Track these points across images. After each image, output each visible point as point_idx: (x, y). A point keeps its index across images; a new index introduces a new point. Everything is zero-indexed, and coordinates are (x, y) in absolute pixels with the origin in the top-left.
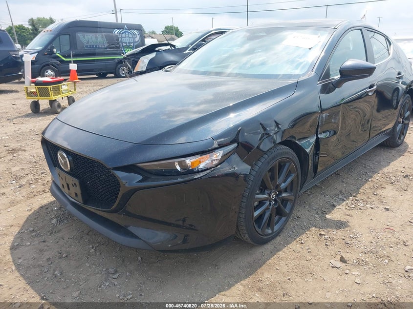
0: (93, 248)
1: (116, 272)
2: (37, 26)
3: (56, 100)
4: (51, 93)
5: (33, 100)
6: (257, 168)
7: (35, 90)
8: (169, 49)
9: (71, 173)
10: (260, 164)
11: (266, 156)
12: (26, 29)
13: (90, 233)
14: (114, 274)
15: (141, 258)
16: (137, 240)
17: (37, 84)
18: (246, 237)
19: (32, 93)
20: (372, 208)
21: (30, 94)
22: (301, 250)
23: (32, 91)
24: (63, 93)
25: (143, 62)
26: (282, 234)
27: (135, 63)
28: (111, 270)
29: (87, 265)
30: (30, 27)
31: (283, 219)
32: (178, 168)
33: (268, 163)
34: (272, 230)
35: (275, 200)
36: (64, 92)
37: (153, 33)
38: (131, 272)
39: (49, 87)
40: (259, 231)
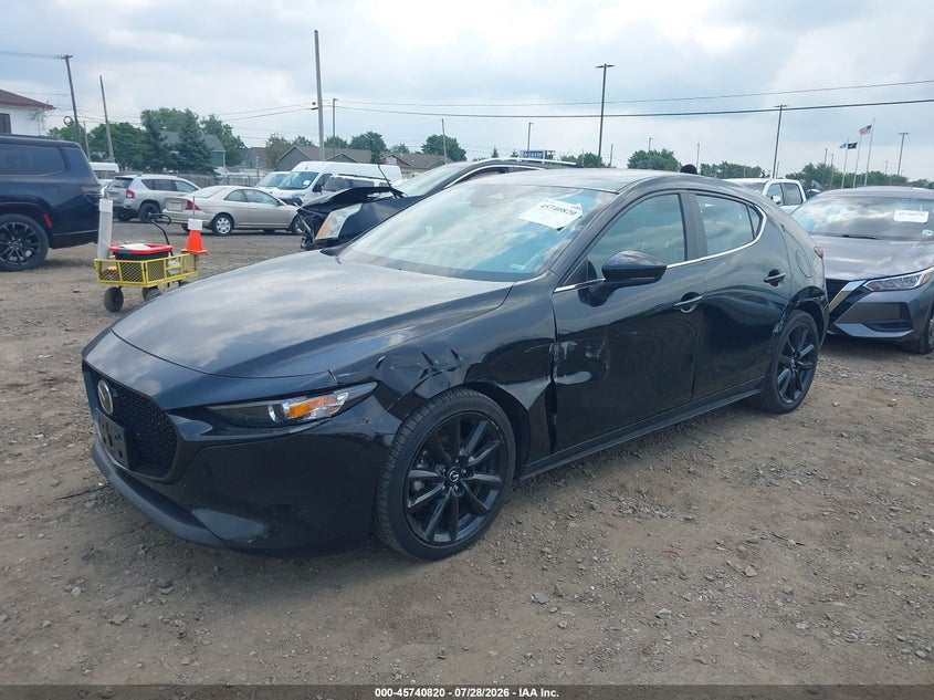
0: (143, 548)
1: (169, 584)
2: (155, 127)
3: (156, 287)
4: (145, 275)
5: (109, 286)
6: (412, 424)
7: (115, 268)
8: (391, 198)
9: (116, 417)
10: (419, 418)
11: (432, 407)
12: (136, 132)
13: (147, 527)
14: (165, 587)
15: (219, 569)
16: (203, 530)
17: (120, 255)
18: (394, 542)
19: (111, 272)
20: (661, 516)
21: (104, 275)
22: (494, 574)
23: (110, 268)
24: (169, 275)
25: (335, 221)
26: (476, 548)
27: (317, 223)
28: (161, 581)
29: (127, 572)
30: (143, 128)
31: (479, 520)
32: (272, 414)
33: (436, 417)
34: (453, 536)
35: (459, 484)
36: (172, 273)
37: (403, 149)
38: (194, 588)
39: (142, 262)
40: (425, 535)
